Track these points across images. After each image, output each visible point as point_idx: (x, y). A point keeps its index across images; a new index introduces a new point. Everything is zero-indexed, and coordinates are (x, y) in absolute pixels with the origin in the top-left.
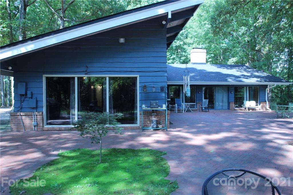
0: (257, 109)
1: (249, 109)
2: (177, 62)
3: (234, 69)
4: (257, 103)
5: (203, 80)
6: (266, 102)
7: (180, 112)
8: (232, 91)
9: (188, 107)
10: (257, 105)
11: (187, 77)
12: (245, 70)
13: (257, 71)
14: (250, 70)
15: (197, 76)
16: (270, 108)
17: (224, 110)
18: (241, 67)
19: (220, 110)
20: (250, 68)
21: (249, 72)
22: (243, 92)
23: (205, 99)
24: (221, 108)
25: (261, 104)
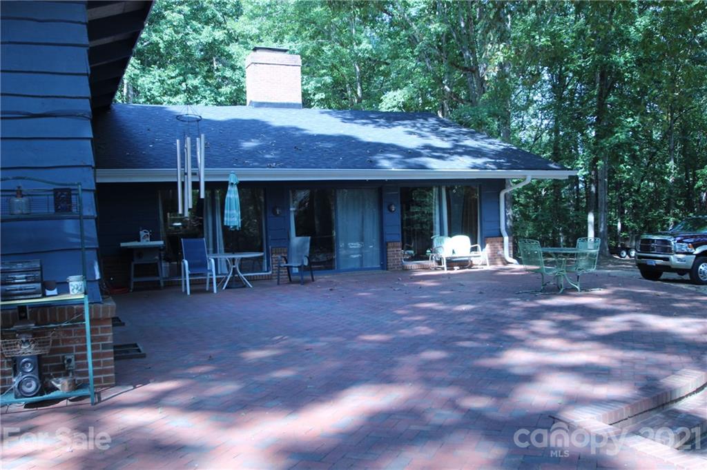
0: (475, 261)
1: (451, 263)
2: (204, 101)
3: (400, 125)
4: (474, 241)
5: (287, 164)
6: (501, 236)
7: (204, 291)
8: (391, 205)
9: (234, 269)
10: (474, 249)
11: (193, 143)
12: (434, 131)
13: (472, 135)
14: (449, 130)
15: (267, 149)
16: (514, 257)
17: (369, 272)
18: (421, 121)
19: (357, 273)
20: (447, 125)
21: (447, 136)
22: (431, 205)
23: (297, 235)
24: (357, 265)
25: (488, 246)
